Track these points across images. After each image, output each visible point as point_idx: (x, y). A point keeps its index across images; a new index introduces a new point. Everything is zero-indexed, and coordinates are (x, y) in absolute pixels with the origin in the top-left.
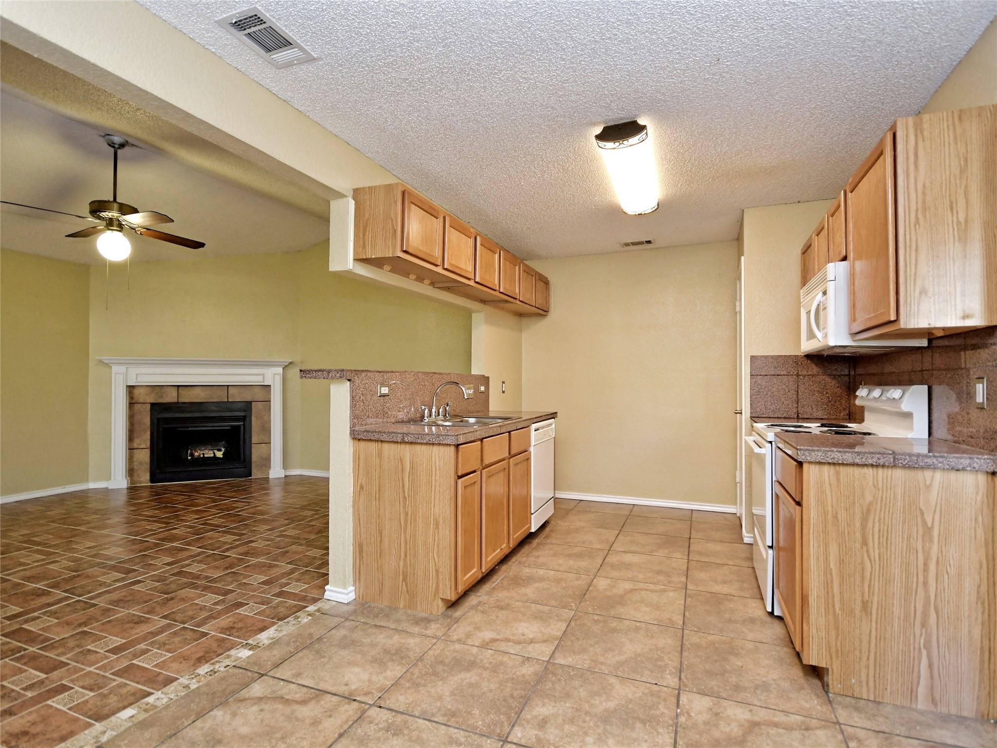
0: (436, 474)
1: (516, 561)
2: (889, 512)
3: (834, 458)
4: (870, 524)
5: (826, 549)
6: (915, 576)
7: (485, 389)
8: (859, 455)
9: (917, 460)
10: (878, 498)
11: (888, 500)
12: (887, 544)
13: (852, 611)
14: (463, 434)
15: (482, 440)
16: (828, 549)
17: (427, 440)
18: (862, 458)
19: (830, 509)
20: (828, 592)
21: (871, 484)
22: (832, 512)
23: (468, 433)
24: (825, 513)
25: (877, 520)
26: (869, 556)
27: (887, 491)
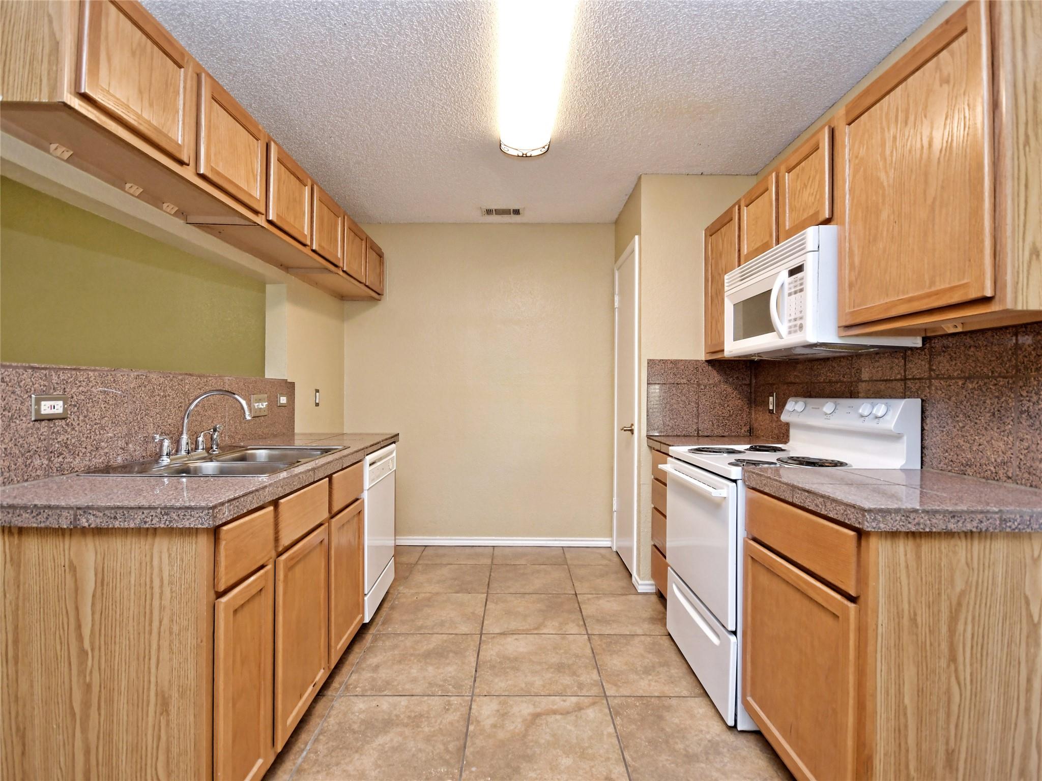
0: (161, 594)
1: (341, 684)
2: (986, 604)
3: (918, 524)
4: (960, 627)
5: (899, 676)
6: (1015, 701)
7: (288, 400)
8: (954, 517)
9: (1030, 521)
10: (971, 582)
11: (985, 584)
12: (982, 655)
13: (932, 770)
14: (229, 501)
15: (275, 503)
16: (901, 676)
17: (138, 521)
18: (958, 521)
19: (906, 606)
20: (900, 744)
21: (963, 560)
22: (909, 611)
23: (243, 496)
24: (900, 615)
25: (970, 618)
26: (957, 678)
27: (984, 571)
